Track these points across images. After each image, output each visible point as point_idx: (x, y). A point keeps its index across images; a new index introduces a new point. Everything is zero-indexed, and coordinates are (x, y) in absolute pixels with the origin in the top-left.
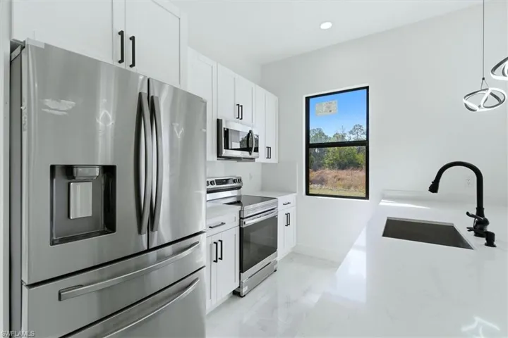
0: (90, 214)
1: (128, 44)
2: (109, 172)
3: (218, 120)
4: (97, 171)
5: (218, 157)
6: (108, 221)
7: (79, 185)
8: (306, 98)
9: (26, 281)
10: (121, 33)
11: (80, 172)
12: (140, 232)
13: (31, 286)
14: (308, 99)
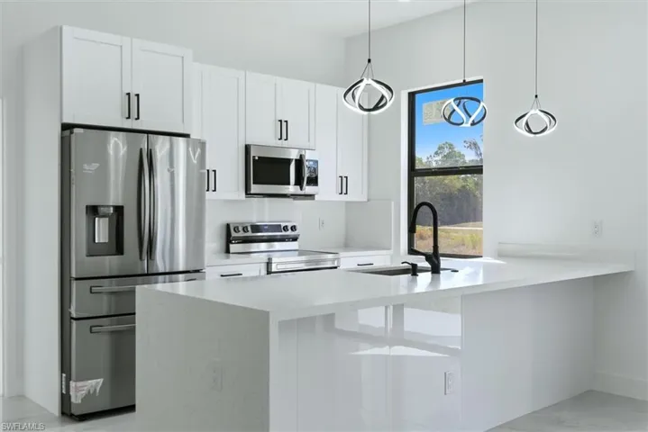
0: (107, 241)
1: (134, 100)
2: (119, 210)
3: (246, 146)
4: (111, 210)
5: (247, 194)
6: (118, 246)
7: (102, 220)
8: (409, 93)
9: (74, 275)
10: (129, 94)
11: (102, 210)
12: (141, 258)
13: (77, 279)
14: (412, 96)
